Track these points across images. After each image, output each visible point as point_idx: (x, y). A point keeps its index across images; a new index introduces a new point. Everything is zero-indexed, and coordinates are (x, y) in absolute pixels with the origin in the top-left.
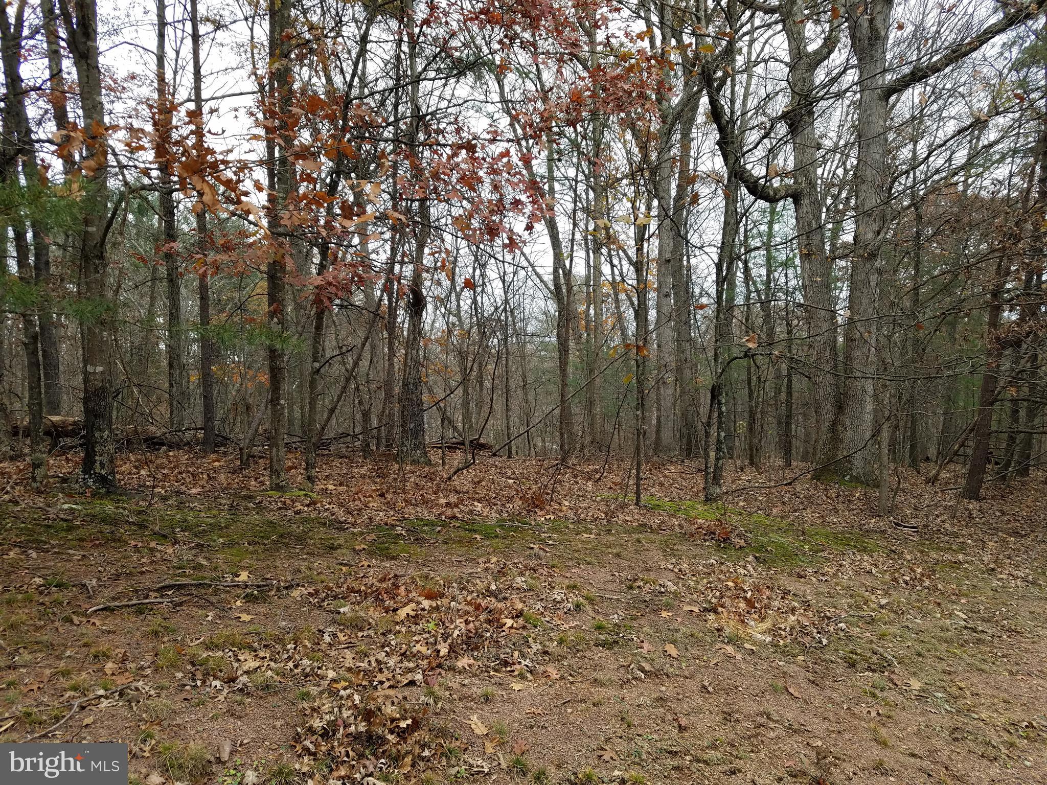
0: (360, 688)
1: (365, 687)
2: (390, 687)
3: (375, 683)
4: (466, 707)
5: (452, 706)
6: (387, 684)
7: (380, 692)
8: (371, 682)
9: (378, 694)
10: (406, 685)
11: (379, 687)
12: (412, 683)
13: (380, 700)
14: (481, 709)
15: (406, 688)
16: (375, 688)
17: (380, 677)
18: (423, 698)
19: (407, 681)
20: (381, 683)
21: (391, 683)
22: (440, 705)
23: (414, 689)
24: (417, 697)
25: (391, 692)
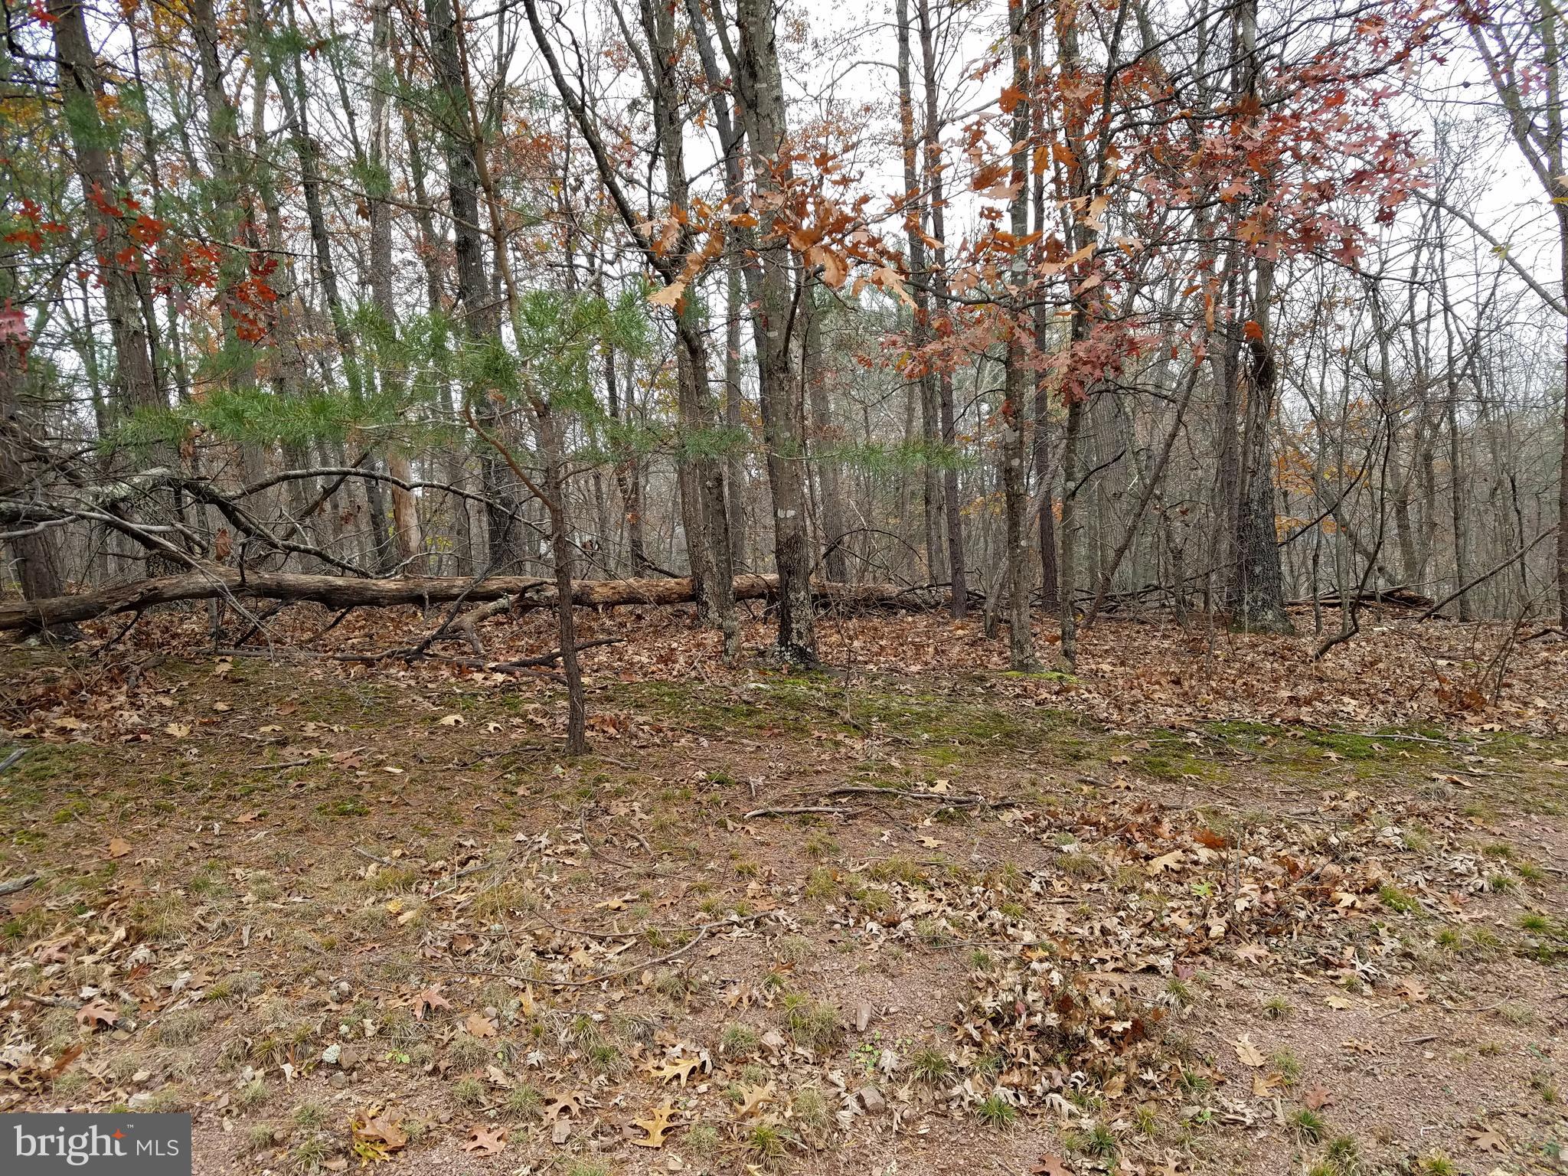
0: (1068, 964)
1: (1074, 963)
2: (1115, 970)
3: (1092, 961)
4: (1235, 1021)
5: (1211, 1015)
6: (1111, 965)
7: (1098, 975)
8: (1086, 960)
9: (1094, 977)
10: (1143, 971)
11: (1098, 967)
12: (1151, 969)
13: (1092, 986)
14: (1262, 1027)
15: (1142, 976)
16: (1093, 968)
17: (1103, 953)
18: (1162, 994)
19: (1144, 966)
20: (1102, 961)
21: (1120, 964)
22: (1188, 1009)
23: (1154, 978)
24: (1155, 993)
25: (1115, 978)
